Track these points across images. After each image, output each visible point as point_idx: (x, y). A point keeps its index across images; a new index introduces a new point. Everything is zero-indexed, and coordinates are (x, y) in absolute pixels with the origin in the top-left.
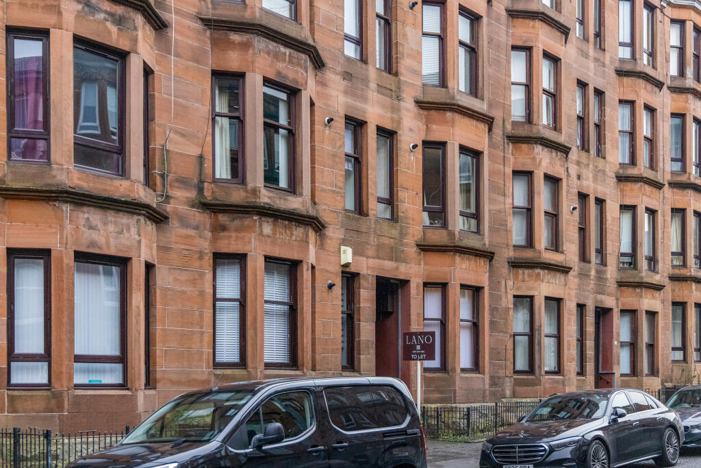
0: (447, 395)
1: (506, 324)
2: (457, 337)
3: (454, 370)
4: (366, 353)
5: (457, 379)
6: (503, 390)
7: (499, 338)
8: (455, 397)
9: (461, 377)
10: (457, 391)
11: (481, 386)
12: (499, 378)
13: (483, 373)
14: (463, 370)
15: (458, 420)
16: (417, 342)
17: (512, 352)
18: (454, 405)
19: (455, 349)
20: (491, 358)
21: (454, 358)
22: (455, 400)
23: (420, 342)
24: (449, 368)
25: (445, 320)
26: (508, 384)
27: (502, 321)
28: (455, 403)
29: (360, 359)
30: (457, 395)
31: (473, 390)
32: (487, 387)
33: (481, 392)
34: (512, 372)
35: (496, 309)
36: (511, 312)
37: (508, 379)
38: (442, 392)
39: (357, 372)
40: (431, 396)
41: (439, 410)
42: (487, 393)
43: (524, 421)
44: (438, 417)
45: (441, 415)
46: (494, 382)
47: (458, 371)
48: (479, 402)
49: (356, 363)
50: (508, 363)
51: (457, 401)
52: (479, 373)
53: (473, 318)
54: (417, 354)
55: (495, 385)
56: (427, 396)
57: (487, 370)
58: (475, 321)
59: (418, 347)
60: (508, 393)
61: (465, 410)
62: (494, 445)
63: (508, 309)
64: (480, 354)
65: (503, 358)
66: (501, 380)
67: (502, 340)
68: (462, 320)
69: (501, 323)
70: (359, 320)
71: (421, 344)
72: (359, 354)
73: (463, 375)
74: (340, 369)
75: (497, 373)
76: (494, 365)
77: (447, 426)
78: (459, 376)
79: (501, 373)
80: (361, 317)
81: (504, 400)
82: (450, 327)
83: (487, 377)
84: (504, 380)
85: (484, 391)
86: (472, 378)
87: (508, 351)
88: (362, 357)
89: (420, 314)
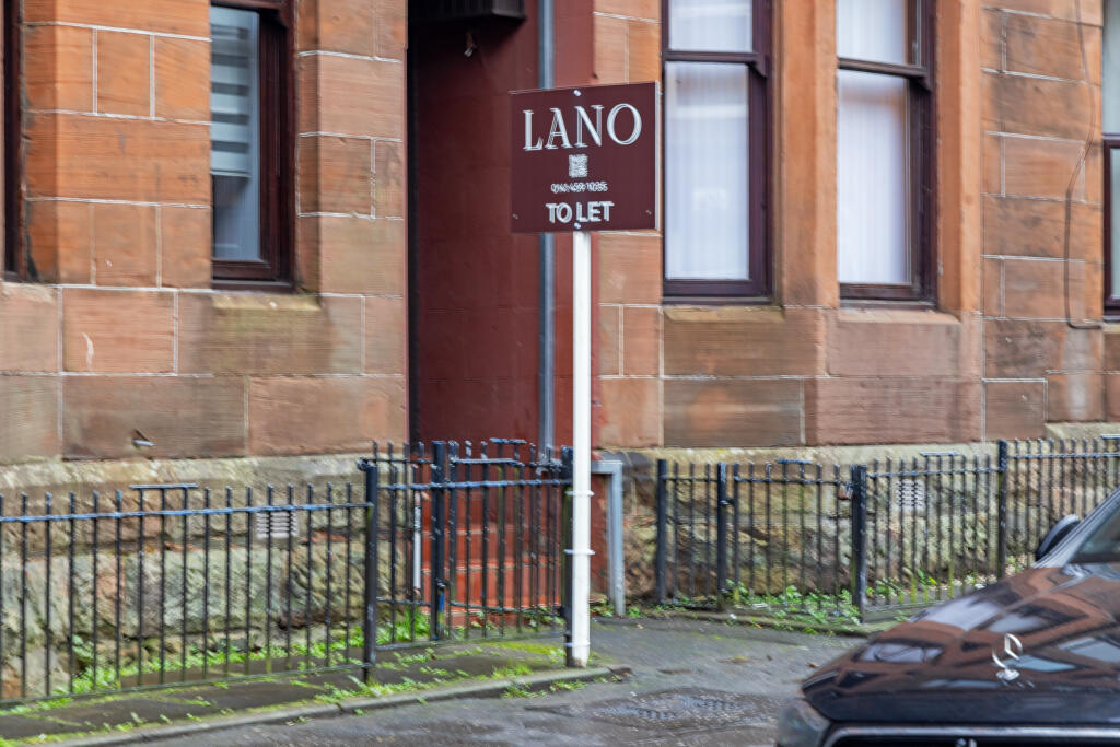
0: (774, 408)
1: (1068, 94)
2: (821, 141)
3: (807, 293)
4: (354, 199)
5: (823, 332)
6: (1055, 386)
7: (1039, 154)
8: (812, 416)
9: (841, 325)
10: (822, 392)
11: (944, 368)
12: (1037, 332)
13: (955, 308)
14: (854, 293)
15: (829, 527)
16: (572, 139)
17: (1097, 220)
18: (807, 455)
19: (812, 194)
20: (994, 242)
21: (807, 236)
22: (811, 430)
23: (587, 137)
24: (786, 282)
25: (768, 61)
26: (1082, 359)
27: (1051, 82)
28: (812, 442)
29: (317, 228)
30: (822, 405)
31: (904, 383)
32: (974, 369)
33: (944, 393)
34: (1098, 307)
35: (1025, 27)
36: (1092, 44)
37: (1076, 340)
38: (750, 393)
39: (306, 291)
40: (698, 410)
41: (728, 477)
42: (976, 397)
43: (1059, 558)
44: (722, 508)
45: (734, 502)
46: (1015, 349)
47: (829, 295)
48: (933, 438)
49: (301, 250)
50: (1078, 265)
51: (821, 437)
52: (937, 308)
53: (910, 57)
54: (569, 198)
55: (1016, 363)
56: (680, 410)
57: (971, 295)
58: (918, 69)
59: (578, 166)
60: (1079, 398)
61: (846, 476)
62: (836, 723)
63: (1076, 31)
64: (942, 223)
65: (1058, 247)
66: (1047, 342)
67: (1051, 164)
68: (847, 65)
69: (1045, 88)
70: (315, 42)
71: (591, 150)
72: (316, 206)
73: (854, 315)
74: (206, 276)
75: (1026, 310)
76: (1012, 272)
77: (774, 551)
78: (830, 321)
79: (1048, 311)
80: (325, 29)
81: (1058, 430)
82: (788, 90)
83: (973, 326)
84: (1058, 340)
85: (959, 390)
86: (896, 326)
87: (1079, 216)
88: (326, 217)
89: (642, 27)
